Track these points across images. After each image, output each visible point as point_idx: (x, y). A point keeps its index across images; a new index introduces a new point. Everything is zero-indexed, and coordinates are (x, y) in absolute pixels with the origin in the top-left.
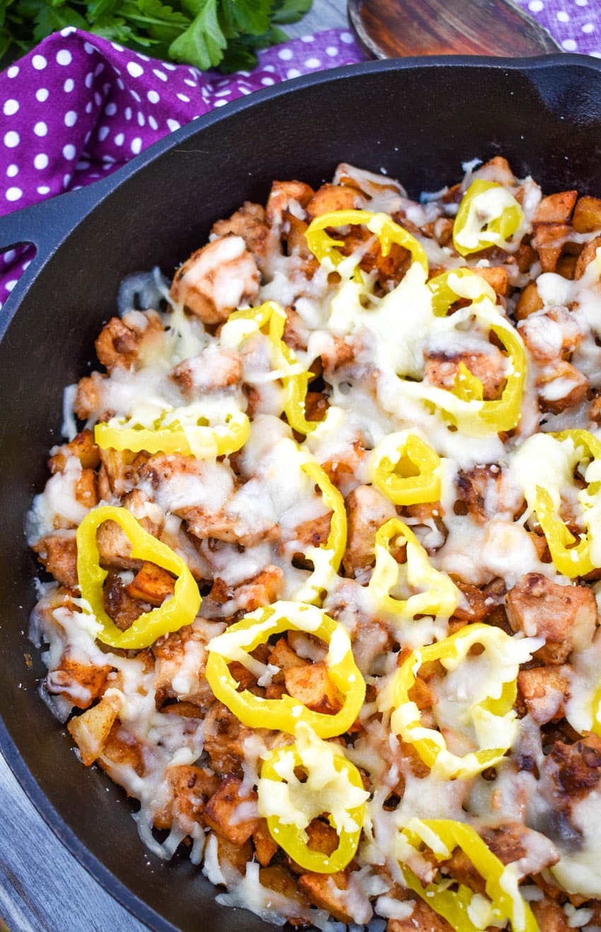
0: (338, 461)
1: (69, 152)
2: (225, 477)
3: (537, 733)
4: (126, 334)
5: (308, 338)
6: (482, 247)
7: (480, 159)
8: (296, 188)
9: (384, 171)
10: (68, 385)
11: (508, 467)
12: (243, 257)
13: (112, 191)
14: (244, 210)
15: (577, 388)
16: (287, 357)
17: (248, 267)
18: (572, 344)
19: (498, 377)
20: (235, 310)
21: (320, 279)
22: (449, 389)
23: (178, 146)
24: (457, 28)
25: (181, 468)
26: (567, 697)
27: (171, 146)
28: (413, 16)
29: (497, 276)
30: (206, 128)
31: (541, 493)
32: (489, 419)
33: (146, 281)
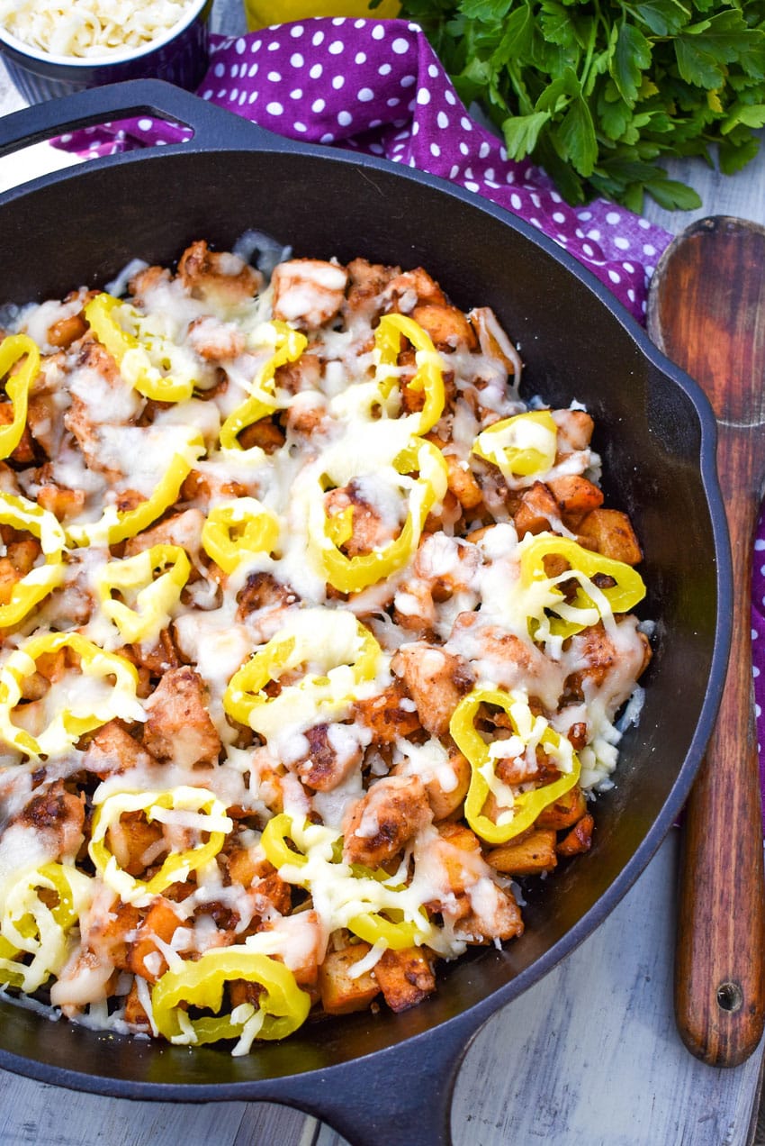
0: (205, 479)
1: (344, 118)
2: (128, 408)
3: (72, 769)
4: (197, 260)
5: (304, 390)
6: (488, 458)
7: (587, 408)
8: (427, 287)
9: (519, 348)
10: (141, 258)
11: (300, 608)
12: (334, 292)
13: (282, 151)
14: (390, 270)
15: (417, 617)
16: (265, 380)
17: (329, 304)
18: (451, 584)
19: (369, 545)
20: (285, 320)
21: (363, 363)
22: (329, 516)
23: (361, 167)
24: (756, 327)
25: (103, 369)
26: (120, 772)
27: (356, 163)
28: (737, 285)
29: (461, 483)
30: (394, 175)
31: (290, 644)
32: (328, 564)
33: (272, 249)
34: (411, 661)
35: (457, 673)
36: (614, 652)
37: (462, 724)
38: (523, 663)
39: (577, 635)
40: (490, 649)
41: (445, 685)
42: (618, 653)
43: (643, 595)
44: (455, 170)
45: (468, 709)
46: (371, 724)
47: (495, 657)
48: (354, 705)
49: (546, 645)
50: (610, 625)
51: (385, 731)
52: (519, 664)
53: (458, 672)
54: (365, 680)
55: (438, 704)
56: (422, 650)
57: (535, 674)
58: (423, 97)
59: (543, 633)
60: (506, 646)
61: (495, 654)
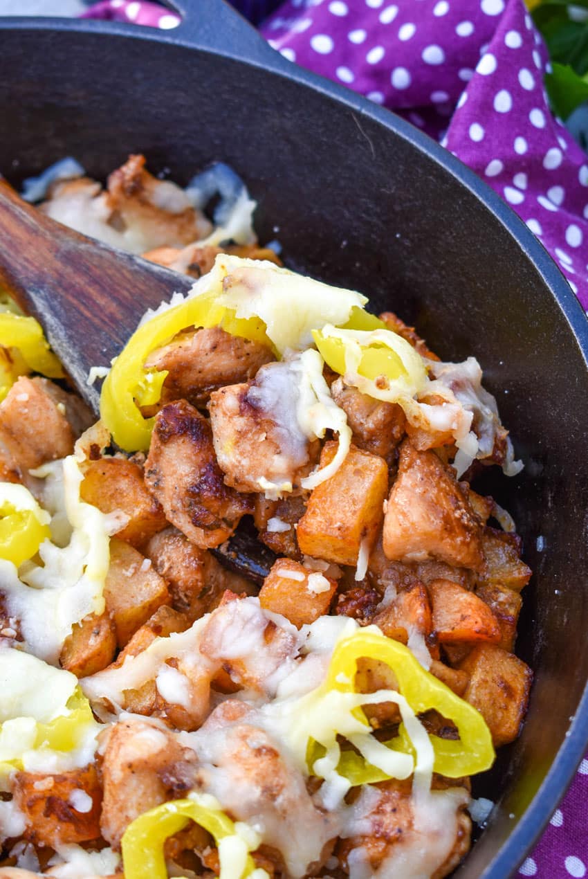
23: (358, 114)
34: (119, 735)
35: (172, 770)
36: (410, 824)
37: (144, 835)
38: (270, 793)
39: (370, 784)
40: (237, 757)
41: (148, 781)
42: (415, 827)
43: (487, 766)
44: (495, 167)
45: (162, 819)
46: (27, 809)
47: (236, 770)
48: (17, 776)
49: (324, 785)
50: (423, 786)
51: (42, 827)
52: (263, 792)
53: (174, 767)
54: (48, 746)
55: (129, 804)
56: (143, 726)
57: (283, 815)
58: (487, 65)
59: (325, 766)
60: (257, 760)
61: (239, 765)
